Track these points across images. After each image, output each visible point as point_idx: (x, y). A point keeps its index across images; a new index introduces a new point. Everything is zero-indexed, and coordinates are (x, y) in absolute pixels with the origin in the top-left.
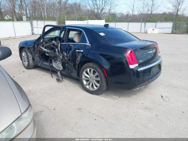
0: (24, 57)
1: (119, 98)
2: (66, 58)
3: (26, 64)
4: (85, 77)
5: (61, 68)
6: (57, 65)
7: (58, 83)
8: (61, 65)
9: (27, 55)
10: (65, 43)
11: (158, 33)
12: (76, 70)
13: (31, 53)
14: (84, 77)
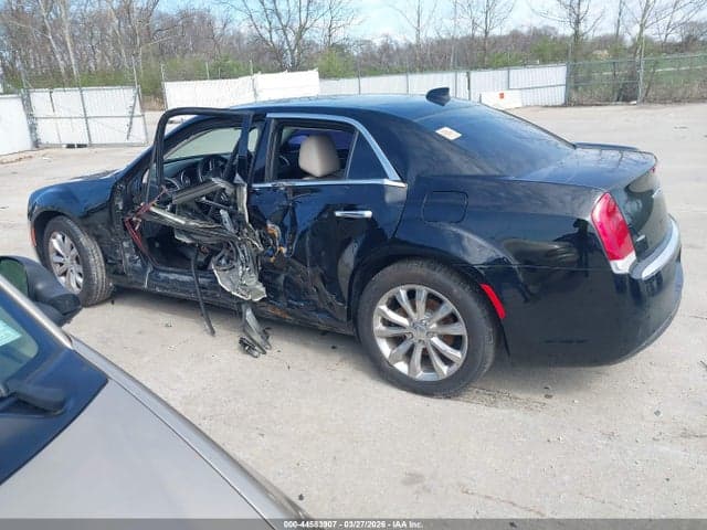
0: (58, 254)
1: (547, 401)
2: (284, 250)
3: (74, 285)
4: (388, 323)
5: (259, 291)
6: (239, 281)
7: (248, 357)
8: (255, 280)
9: (76, 244)
10: (269, 185)
11: (520, 105)
12: (340, 297)
13: (97, 238)
14: (378, 326)
